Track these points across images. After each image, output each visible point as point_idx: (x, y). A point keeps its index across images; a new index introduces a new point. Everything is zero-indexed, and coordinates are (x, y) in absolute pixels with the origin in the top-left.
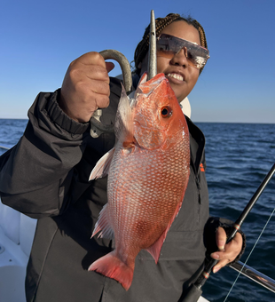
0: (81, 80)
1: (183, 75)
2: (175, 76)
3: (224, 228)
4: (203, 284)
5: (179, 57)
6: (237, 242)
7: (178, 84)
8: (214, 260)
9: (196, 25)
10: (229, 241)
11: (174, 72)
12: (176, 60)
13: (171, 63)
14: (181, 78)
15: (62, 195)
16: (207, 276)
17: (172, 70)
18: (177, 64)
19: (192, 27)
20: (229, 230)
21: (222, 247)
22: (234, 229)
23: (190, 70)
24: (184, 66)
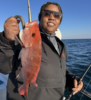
0: (7, 27)
1: (53, 23)
2: (50, 24)
3: (77, 80)
4: (69, 99)
5: (51, 17)
6: (81, 85)
7: (52, 26)
8: (73, 91)
9: (56, 4)
10: (78, 84)
11: (50, 23)
12: (50, 18)
13: (49, 19)
14: (53, 24)
15: (12, 66)
16: (71, 96)
17: (49, 22)
18: (51, 20)
19: (55, 6)
20: (78, 81)
21: (76, 86)
22: (80, 80)
23: (56, 21)
24: (53, 20)
